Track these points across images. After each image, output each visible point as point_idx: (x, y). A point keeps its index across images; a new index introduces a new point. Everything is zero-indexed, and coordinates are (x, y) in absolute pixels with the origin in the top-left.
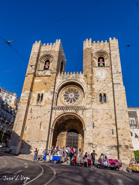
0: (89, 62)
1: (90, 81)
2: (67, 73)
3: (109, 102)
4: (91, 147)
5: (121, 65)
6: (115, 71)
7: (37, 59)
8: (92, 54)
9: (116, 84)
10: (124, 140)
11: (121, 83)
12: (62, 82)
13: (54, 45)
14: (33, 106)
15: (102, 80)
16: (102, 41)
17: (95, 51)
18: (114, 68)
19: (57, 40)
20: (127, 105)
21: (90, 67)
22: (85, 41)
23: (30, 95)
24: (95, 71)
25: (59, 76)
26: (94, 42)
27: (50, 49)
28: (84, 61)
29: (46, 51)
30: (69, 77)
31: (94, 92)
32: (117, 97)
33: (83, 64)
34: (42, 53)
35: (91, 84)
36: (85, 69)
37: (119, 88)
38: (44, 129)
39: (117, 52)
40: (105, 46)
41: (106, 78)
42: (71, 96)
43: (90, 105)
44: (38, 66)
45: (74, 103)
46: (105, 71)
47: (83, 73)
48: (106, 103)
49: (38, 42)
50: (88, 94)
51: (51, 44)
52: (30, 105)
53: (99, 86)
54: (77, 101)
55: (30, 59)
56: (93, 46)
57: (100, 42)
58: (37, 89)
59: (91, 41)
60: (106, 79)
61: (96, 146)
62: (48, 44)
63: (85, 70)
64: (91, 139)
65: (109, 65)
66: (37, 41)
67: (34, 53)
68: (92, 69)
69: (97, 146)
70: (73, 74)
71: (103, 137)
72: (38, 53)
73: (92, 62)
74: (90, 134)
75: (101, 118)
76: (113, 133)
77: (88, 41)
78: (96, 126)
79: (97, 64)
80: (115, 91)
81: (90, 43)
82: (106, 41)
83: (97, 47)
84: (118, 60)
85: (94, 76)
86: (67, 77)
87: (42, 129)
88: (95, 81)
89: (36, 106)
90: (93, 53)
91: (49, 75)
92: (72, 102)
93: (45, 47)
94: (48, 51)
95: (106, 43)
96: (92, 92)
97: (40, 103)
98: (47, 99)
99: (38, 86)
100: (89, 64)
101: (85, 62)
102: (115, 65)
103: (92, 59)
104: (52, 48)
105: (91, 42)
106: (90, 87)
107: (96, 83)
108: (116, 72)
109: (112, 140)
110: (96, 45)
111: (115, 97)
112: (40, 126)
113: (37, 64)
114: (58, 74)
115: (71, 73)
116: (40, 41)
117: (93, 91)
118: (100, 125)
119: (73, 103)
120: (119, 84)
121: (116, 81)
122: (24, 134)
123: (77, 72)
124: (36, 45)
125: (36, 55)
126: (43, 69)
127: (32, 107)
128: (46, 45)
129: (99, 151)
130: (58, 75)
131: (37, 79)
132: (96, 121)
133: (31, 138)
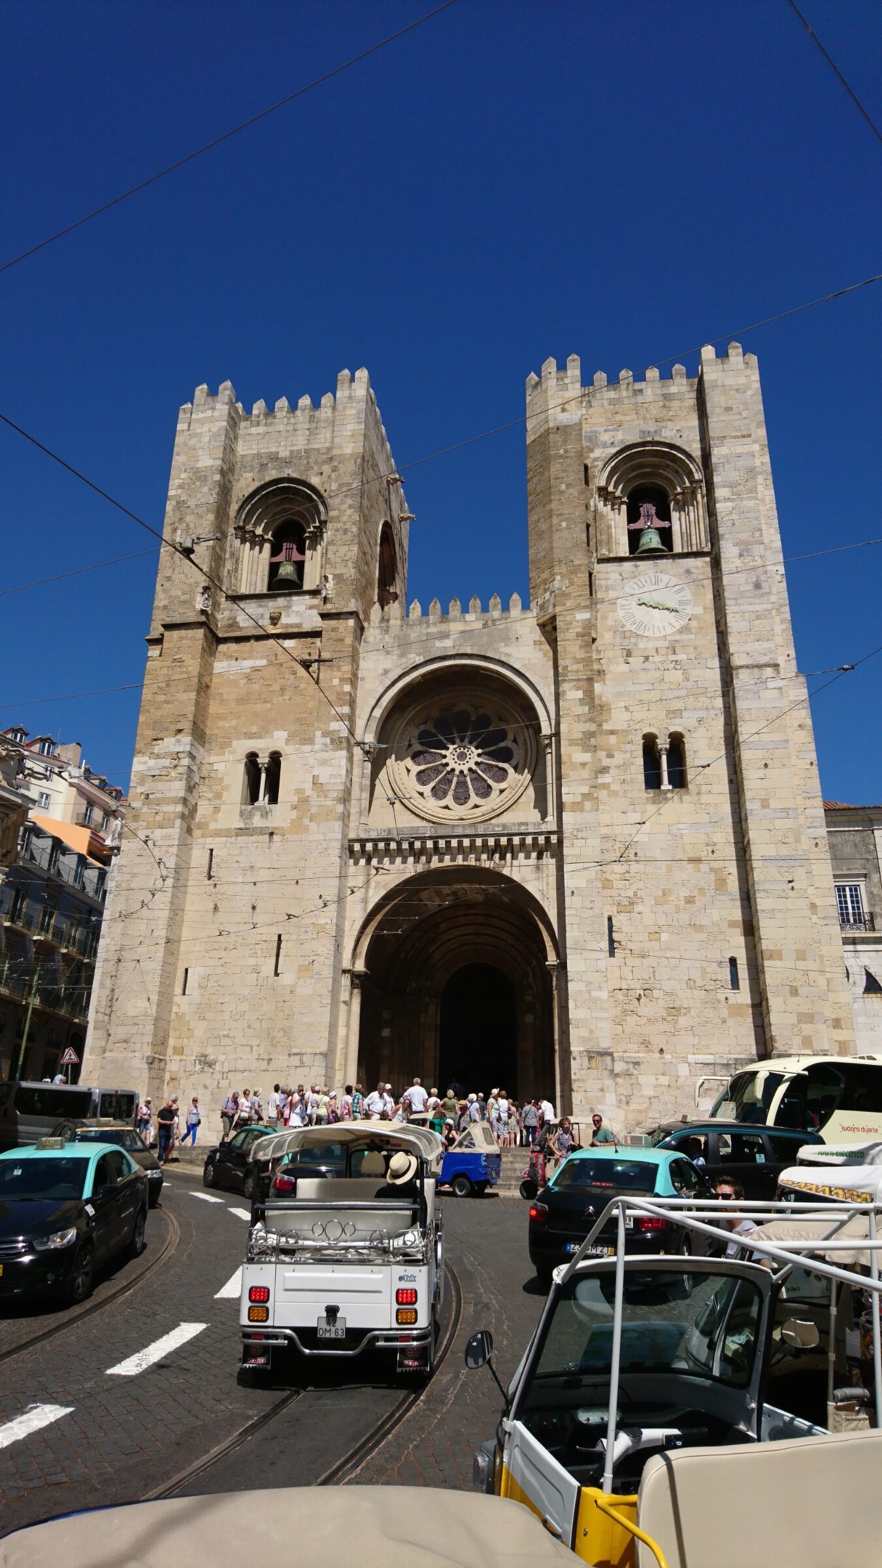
0: (569, 528)
1: (581, 654)
2: (425, 613)
3: (704, 788)
4: (606, 1073)
5: (778, 537)
6: (742, 577)
7: (217, 518)
8: (586, 468)
9: (747, 667)
10: (807, 1018)
11: (781, 660)
12: (400, 672)
13: (325, 412)
14: (218, 834)
15: (659, 644)
16: (652, 373)
17: (605, 446)
18: (738, 563)
19: (346, 372)
20: (819, 802)
21: (580, 559)
22: (539, 375)
23: (195, 768)
24: (607, 588)
25: (377, 632)
26: (600, 377)
27: (300, 443)
28: (536, 517)
29: (274, 457)
30: (445, 636)
31: (606, 727)
32: (760, 754)
33: (531, 543)
34: (249, 475)
35: (590, 680)
36: (545, 575)
37: (769, 695)
38: (301, 982)
39: (756, 448)
40: (676, 404)
41: (686, 629)
42: (462, 756)
43: (582, 810)
44: (229, 565)
45: (478, 801)
46: (674, 581)
47: (533, 605)
48: (685, 798)
49: (213, 392)
50: (572, 743)
51: (305, 401)
52: (197, 833)
53: (637, 688)
54: (502, 791)
55: (167, 520)
56: (591, 411)
57: (640, 377)
58: (234, 723)
59: (578, 372)
60: (685, 637)
61: (631, 1066)
62: (282, 403)
63: (545, 581)
64: (600, 1025)
65: (700, 540)
66: (205, 386)
67: (196, 471)
68: (590, 574)
69: (637, 1064)
70: (470, 617)
71: (675, 1011)
72: (222, 472)
73: (588, 526)
74: (594, 994)
75: (660, 893)
76: (735, 984)
77: (554, 375)
78: (630, 945)
79: (624, 540)
80: (747, 717)
81: (575, 390)
82: (678, 368)
83: (618, 417)
84: (763, 500)
85: (605, 617)
86: (430, 637)
87: (287, 978)
88: (610, 654)
89: (241, 832)
90: (595, 460)
91: (307, 627)
92: (467, 798)
93: (261, 429)
94: (284, 454)
95: (681, 386)
96: (592, 727)
97: (265, 814)
98: (308, 787)
99: (240, 701)
100: (568, 544)
101: (544, 527)
102: (744, 536)
103: (587, 507)
104: (312, 432)
105: (578, 385)
106: (580, 694)
107: (616, 667)
108: (750, 587)
109: (731, 1022)
110: (612, 402)
111: (747, 756)
112: (274, 958)
113: (223, 550)
114: (367, 619)
115: (455, 608)
116: (228, 384)
117: (600, 725)
118: (655, 935)
119: (476, 806)
120: (769, 672)
121: (749, 647)
122: (173, 1016)
123: (495, 601)
124: (201, 415)
125: (205, 489)
126: (262, 587)
127: (210, 842)
128: (270, 410)
129: (651, 1093)
130: (366, 625)
131: (228, 657)
132: (629, 908)
133: (225, 1036)
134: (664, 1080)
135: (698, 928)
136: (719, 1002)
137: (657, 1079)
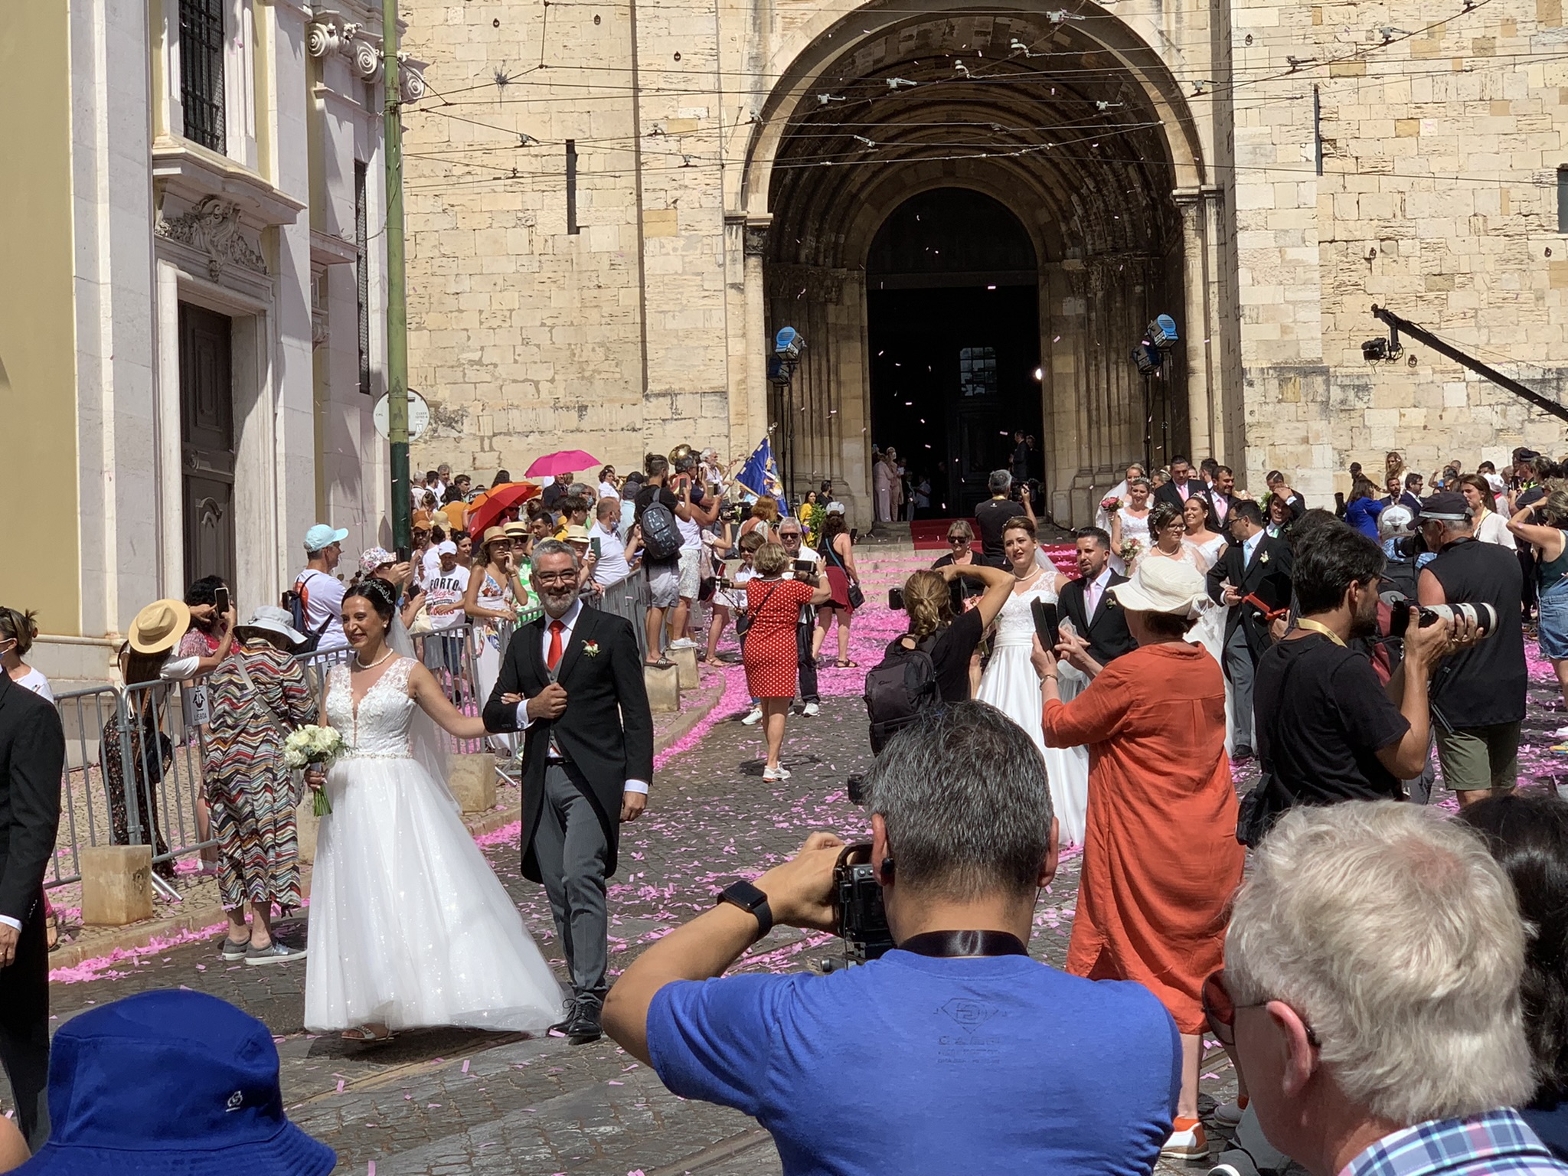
69: (1362, 388)
75: (1423, 32)
87: (598, 237)
109: (1551, 300)
112: (564, 194)
118: (1408, 123)
129: (1392, 443)
132: (1355, 68)
133: (472, 363)
134: (1416, 417)
135: (1499, 106)
136: (1531, 258)
137: (1402, 415)
